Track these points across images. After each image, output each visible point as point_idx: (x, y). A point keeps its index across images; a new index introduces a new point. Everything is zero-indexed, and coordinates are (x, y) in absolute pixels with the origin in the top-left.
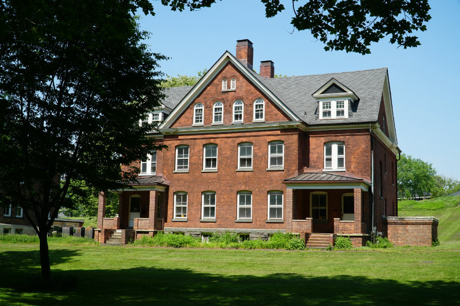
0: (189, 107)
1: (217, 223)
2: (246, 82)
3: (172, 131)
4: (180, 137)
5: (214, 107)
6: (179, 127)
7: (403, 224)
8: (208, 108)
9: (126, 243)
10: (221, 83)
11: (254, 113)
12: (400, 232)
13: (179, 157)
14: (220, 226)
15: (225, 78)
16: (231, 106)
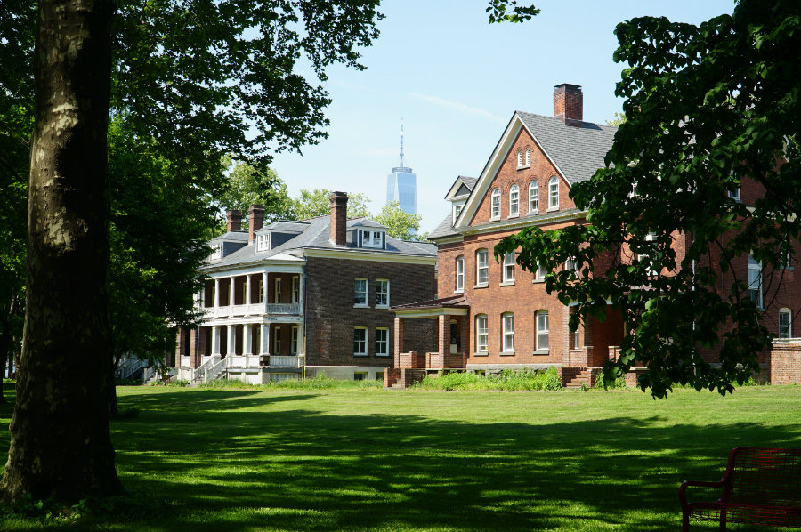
0: (486, 195)
1: (516, 357)
2: (540, 155)
3: (468, 231)
4: (479, 238)
5: (511, 192)
6: (477, 225)
7: (788, 350)
8: (505, 193)
9: (406, 386)
10: (517, 158)
11: (550, 197)
12: (786, 362)
13: (480, 265)
14: (519, 361)
15: (519, 150)
16: (526, 189)
